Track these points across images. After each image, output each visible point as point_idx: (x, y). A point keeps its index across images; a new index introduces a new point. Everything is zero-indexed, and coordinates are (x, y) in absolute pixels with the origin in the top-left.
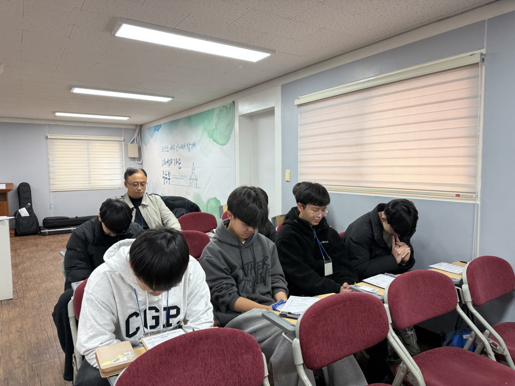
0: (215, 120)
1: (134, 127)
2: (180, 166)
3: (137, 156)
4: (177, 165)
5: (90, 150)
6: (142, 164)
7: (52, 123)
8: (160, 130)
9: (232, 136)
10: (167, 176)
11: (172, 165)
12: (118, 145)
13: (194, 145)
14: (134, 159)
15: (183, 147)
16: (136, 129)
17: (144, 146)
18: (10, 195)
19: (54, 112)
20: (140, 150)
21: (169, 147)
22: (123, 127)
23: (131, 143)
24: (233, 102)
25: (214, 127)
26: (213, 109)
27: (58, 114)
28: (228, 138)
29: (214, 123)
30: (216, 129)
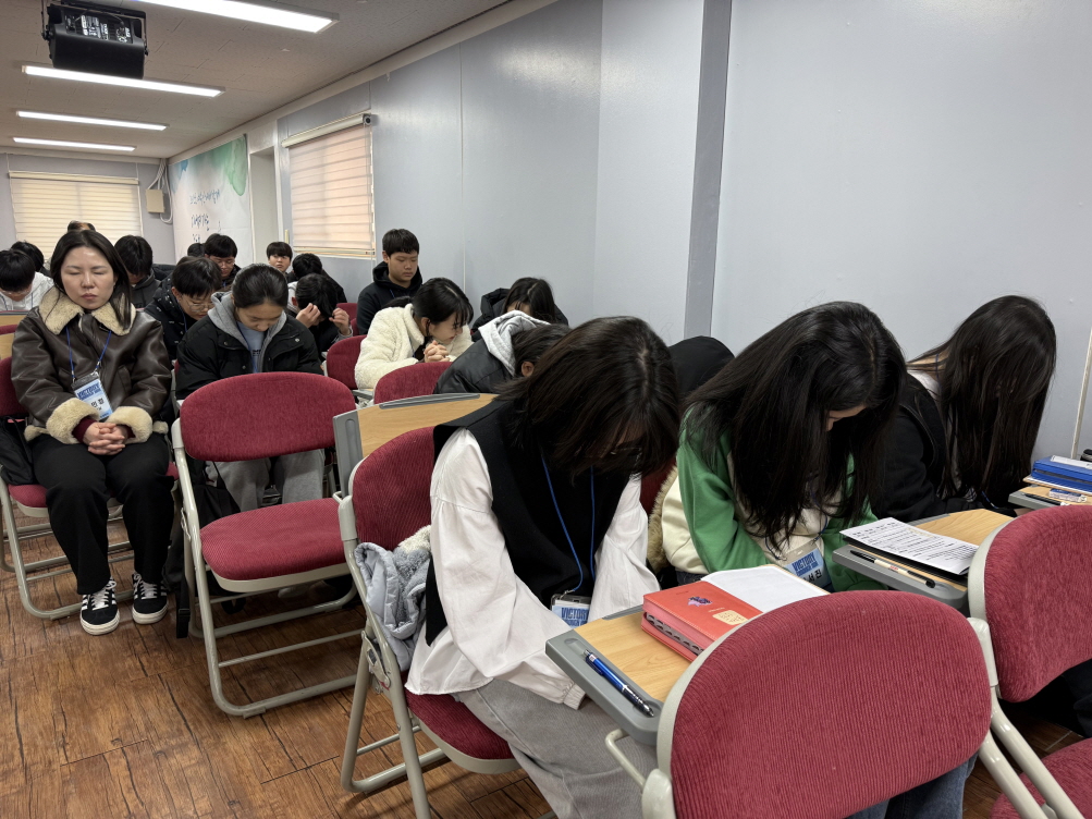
0: (233, 159)
1: (156, 162)
2: (208, 226)
3: (162, 210)
4: (205, 225)
5: (82, 198)
6: (172, 224)
7: (12, 153)
8: (187, 170)
9: (247, 182)
11: (200, 224)
12: (129, 191)
13: (218, 194)
14: (156, 215)
15: (209, 197)
16: (158, 166)
17: (173, 194)
19: (11, 137)
20: (166, 199)
21: (197, 195)
22: (137, 161)
23: (152, 188)
24: (245, 135)
25: (233, 168)
26: (231, 142)
27: (17, 140)
28: (244, 184)
29: (232, 163)
30: (234, 171)
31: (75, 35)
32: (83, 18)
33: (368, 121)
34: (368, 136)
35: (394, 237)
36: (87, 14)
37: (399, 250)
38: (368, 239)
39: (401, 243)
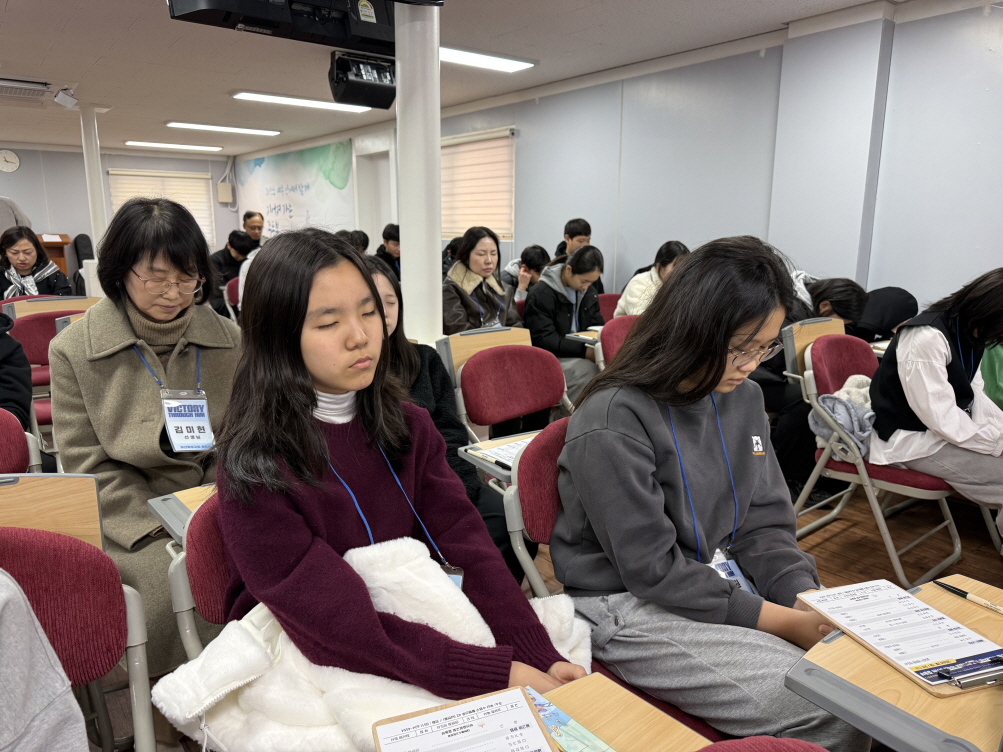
0: (331, 158)
1: (225, 159)
2: (291, 214)
3: (230, 200)
4: (288, 214)
5: (166, 191)
6: (237, 212)
7: (114, 153)
8: (263, 166)
9: (350, 178)
10: (275, 229)
11: (281, 213)
12: (203, 185)
13: (308, 187)
14: (225, 204)
15: (293, 189)
16: (227, 163)
17: (240, 186)
18: (67, 249)
19: (125, 141)
20: (234, 191)
21: (276, 188)
22: (209, 158)
23: (222, 182)
24: (350, 140)
25: (330, 166)
26: (329, 145)
27: (129, 143)
28: (346, 180)
29: (330, 162)
30: (333, 169)
31: (358, 79)
32: (361, 66)
33: (513, 134)
34: (512, 146)
35: (575, 225)
36: (363, 63)
37: (580, 234)
38: (507, 225)
39: (578, 228)
